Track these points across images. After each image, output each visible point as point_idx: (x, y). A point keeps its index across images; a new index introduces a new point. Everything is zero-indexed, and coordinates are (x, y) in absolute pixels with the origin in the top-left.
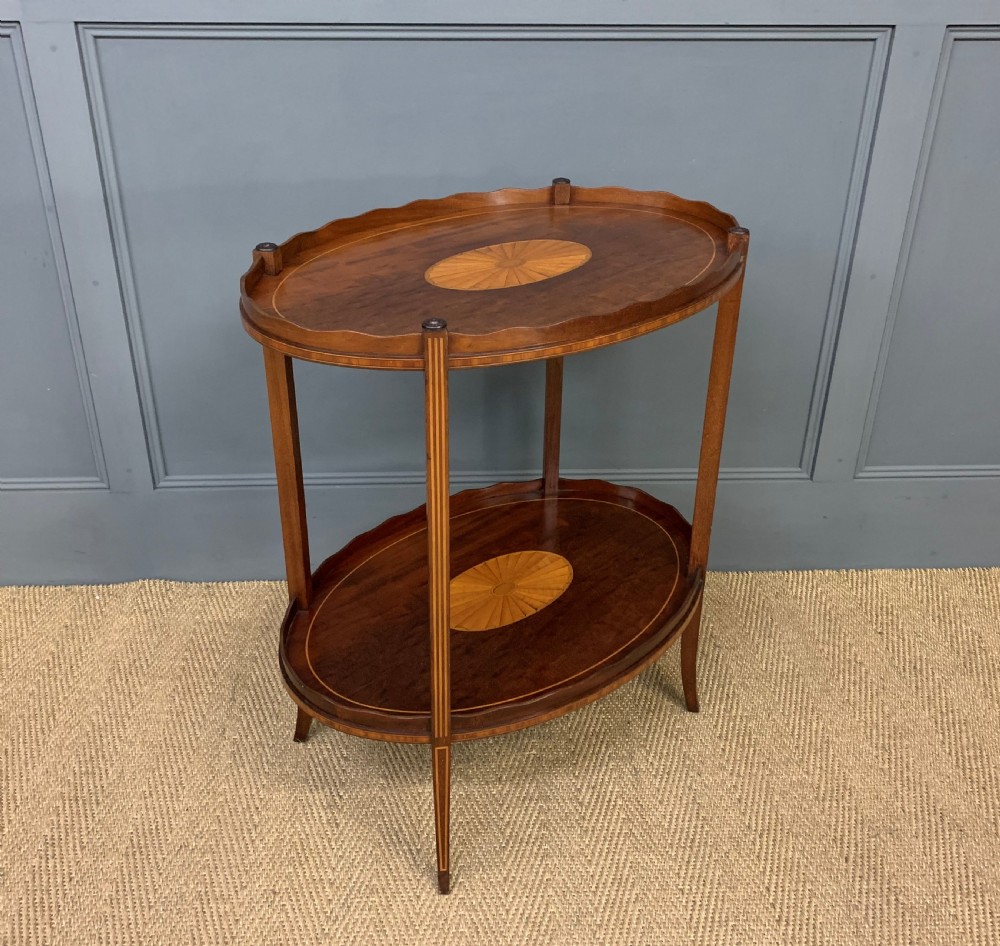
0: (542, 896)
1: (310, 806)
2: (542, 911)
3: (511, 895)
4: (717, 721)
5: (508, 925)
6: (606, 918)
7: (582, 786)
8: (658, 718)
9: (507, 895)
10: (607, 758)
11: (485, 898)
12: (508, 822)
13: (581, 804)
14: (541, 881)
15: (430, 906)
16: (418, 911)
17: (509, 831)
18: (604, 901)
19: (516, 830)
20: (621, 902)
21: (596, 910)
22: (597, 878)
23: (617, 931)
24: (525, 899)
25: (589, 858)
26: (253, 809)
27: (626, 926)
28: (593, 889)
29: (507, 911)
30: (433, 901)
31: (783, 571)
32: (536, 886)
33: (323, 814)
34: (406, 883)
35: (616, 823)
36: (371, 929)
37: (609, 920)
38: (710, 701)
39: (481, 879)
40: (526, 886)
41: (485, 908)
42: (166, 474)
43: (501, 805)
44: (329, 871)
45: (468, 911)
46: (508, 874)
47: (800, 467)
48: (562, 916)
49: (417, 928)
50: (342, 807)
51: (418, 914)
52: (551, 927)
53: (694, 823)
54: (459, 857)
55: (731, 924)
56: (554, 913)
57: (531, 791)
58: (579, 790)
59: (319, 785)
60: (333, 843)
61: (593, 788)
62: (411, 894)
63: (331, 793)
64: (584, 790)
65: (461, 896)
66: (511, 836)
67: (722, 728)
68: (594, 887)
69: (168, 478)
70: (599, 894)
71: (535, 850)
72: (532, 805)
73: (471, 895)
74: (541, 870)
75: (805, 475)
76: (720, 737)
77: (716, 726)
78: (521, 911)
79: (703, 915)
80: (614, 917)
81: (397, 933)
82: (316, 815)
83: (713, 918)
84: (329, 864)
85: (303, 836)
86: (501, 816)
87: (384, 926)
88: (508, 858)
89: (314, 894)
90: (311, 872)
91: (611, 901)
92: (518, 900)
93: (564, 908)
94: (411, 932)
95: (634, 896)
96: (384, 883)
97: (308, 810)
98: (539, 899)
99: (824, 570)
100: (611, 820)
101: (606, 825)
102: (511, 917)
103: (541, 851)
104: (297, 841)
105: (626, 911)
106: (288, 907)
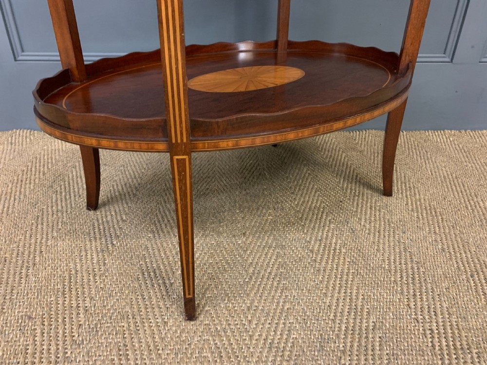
0: (284, 324)
1: (86, 251)
2: (285, 337)
3: (255, 322)
4: (407, 202)
5: (252, 350)
6: (349, 344)
7: (311, 238)
8: (363, 199)
9: (250, 321)
10: (328, 222)
11: (229, 324)
12: (251, 263)
13: (312, 251)
14: (282, 310)
15: (176, 331)
16: (163, 336)
17: (251, 270)
18: (343, 329)
19: (258, 269)
20: (360, 329)
21: (338, 336)
22: (334, 308)
23: (363, 358)
24: (267, 326)
25: (324, 291)
26: (38, 252)
27: (370, 352)
28: (332, 317)
29: (251, 336)
30: (179, 326)
31: (425, 130)
32: (278, 314)
33: (95, 256)
34: (156, 310)
35: (344, 265)
36: (114, 352)
37: (352, 346)
38: (398, 191)
39: (226, 308)
40: (268, 314)
41: (229, 333)
42: (23, 51)
43: (245, 251)
44: (88, 299)
45: (212, 336)
46: (251, 304)
47: (444, 53)
48: (304, 342)
49: (160, 352)
50: (113, 252)
51: (162, 339)
52: (294, 353)
53: (410, 265)
54: (207, 289)
55: (475, 351)
56: (296, 338)
57: (270, 242)
58: (309, 242)
59: (98, 236)
60: (97, 278)
61: (320, 240)
62: (159, 320)
63: (106, 242)
64: (313, 242)
65: (207, 322)
66: (253, 274)
67: (412, 204)
68: (332, 315)
69: (23, 54)
70: (338, 321)
71: (275, 284)
72: (271, 251)
73: (217, 322)
74: (282, 301)
75: (448, 60)
76: (412, 210)
77: (407, 204)
78: (264, 336)
79: (444, 344)
80: (356, 345)
81: (138, 357)
82: (89, 257)
83: (454, 345)
84: (89, 293)
85: (73, 272)
86: (245, 258)
87: (127, 350)
88: (251, 291)
89: (67, 320)
90: (70, 300)
91: (350, 328)
92: (261, 326)
93: (306, 335)
94: (153, 356)
95: (371, 324)
96: (136, 310)
97: (83, 253)
98: (281, 326)
99: (451, 130)
100: (338, 262)
101: (335, 266)
102: (254, 342)
103: (281, 285)
104: (67, 276)
105: (367, 337)
106: (39, 331)
